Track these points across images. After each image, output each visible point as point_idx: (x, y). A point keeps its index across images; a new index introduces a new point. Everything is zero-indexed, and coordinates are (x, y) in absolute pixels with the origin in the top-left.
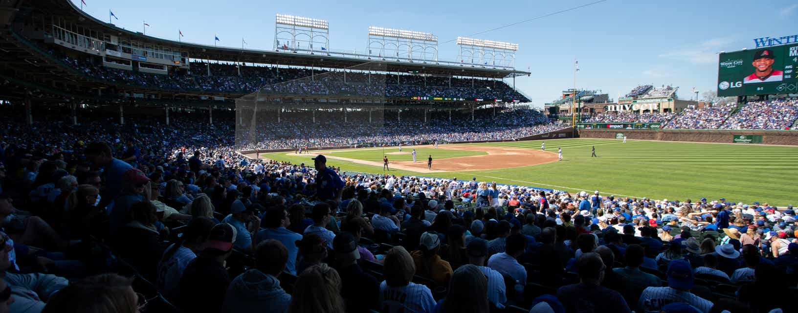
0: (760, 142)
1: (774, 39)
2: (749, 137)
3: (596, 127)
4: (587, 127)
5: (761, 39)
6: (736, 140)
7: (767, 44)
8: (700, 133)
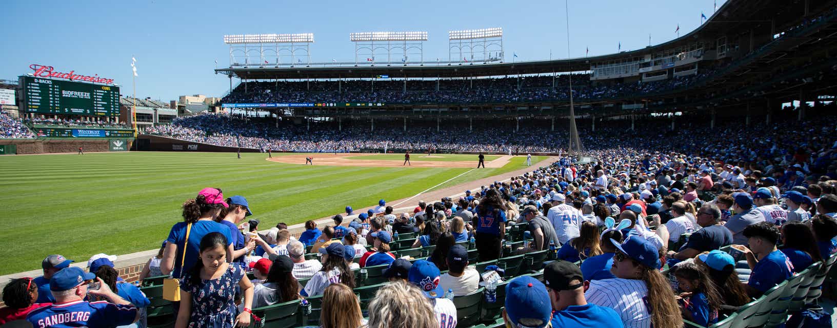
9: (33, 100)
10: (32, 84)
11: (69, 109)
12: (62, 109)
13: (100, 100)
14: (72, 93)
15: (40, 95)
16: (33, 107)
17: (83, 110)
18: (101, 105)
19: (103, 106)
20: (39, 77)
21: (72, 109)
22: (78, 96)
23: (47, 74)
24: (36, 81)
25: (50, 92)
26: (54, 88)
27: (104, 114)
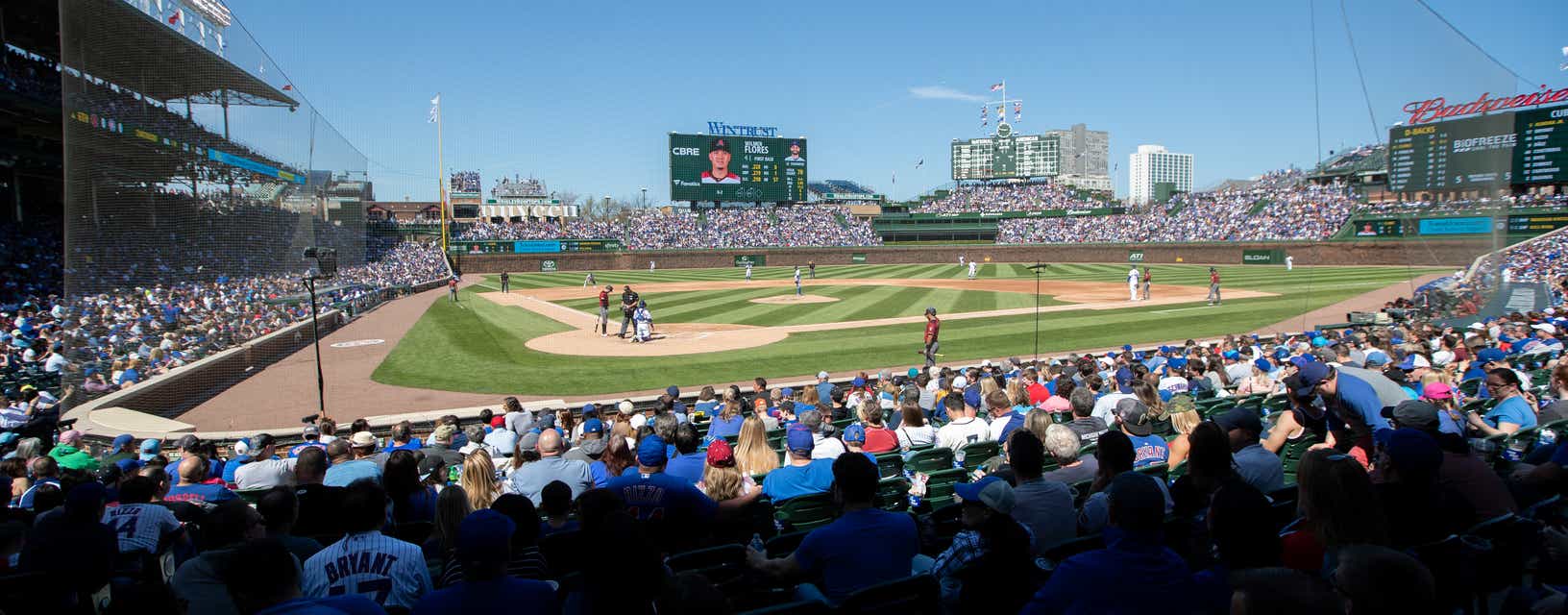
0: (764, 264)
1: (728, 127)
2: (751, 257)
3: (497, 248)
4: (473, 249)
5: (715, 123)
6: (738, 262)
7: (721, 131)
8: (692, 255)
9: (1400, 170)
10: (1401, 141)
11: (1465, 178)
12: (1450, 178)
13: (1543, 144)
14: (1473, 141)
15: (1413, 157)
16: (1399, 181)
17: (1495, 174)
18: (1543, 157)
19: (1549, 156)
20: (1418, 123)
21: (1471, 176)
22: (1487, 146)
23: (1431, 114)
24: (1407, 133)
25: (1431, 149)
26: (1437, 139)
27: (1551, 177)
